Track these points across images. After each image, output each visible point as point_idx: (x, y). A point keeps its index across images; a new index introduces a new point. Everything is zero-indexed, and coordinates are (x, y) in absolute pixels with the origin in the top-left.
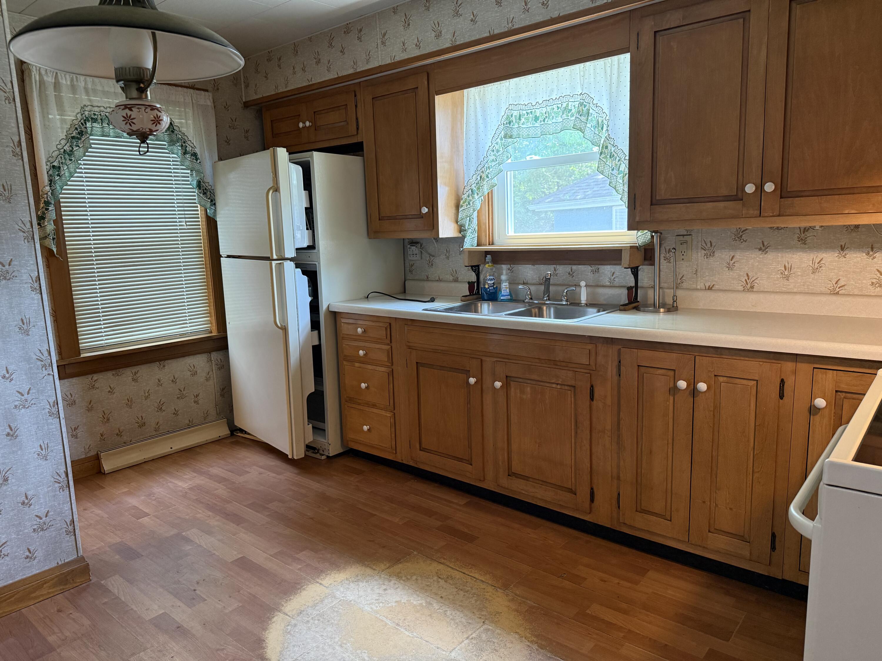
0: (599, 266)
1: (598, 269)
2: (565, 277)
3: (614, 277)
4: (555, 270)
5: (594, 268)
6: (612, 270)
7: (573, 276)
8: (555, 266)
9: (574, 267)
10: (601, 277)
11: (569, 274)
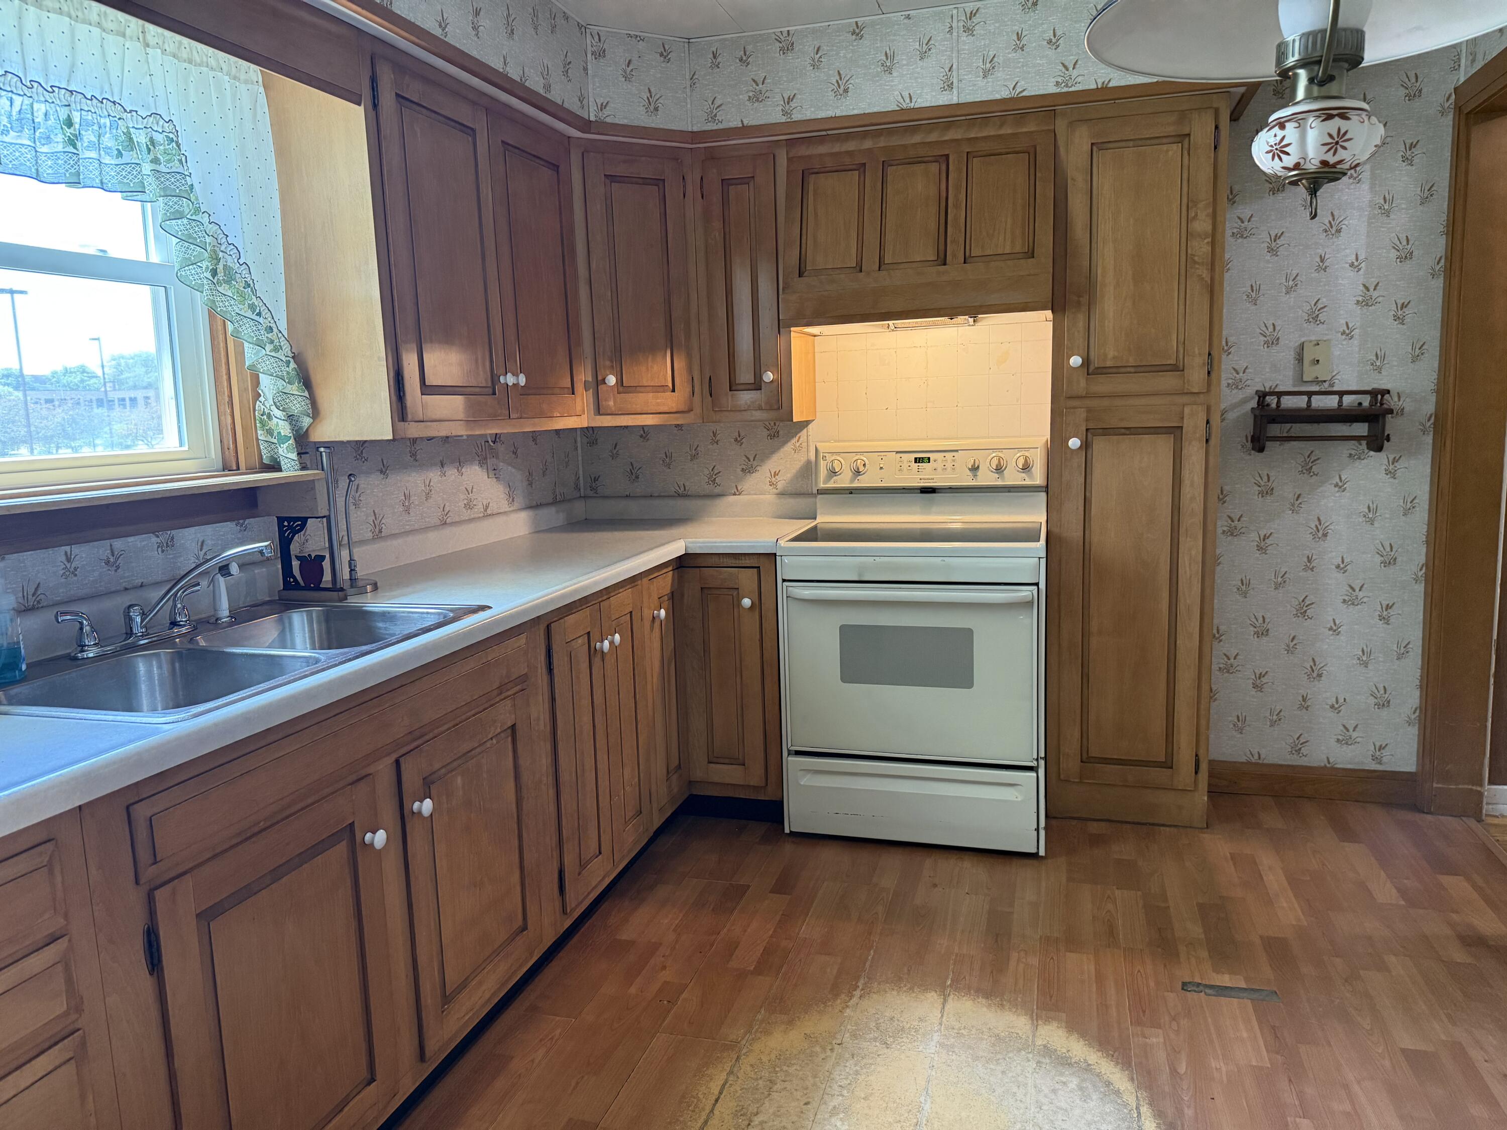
0: (173, 532)
1: (172, 538)
2: (96, 574)
3: (204, 551)
4: (69, 560)
5: (164, 537)
6: (199, 535)
7: (118, 567)
8: (68, 548)
9: (118, 544)
10: (180, 556)
11: (107, 562)
